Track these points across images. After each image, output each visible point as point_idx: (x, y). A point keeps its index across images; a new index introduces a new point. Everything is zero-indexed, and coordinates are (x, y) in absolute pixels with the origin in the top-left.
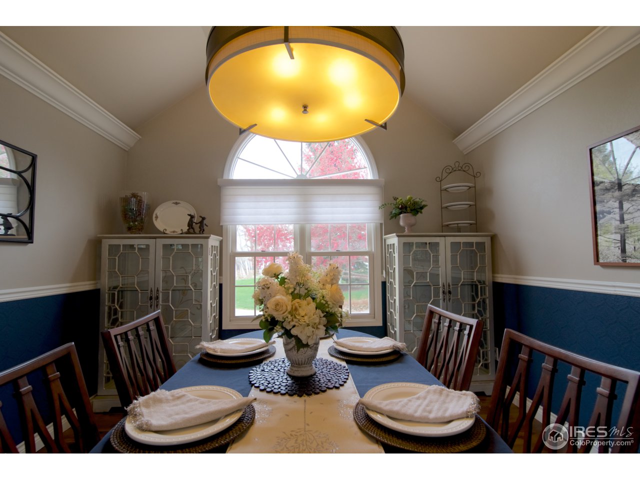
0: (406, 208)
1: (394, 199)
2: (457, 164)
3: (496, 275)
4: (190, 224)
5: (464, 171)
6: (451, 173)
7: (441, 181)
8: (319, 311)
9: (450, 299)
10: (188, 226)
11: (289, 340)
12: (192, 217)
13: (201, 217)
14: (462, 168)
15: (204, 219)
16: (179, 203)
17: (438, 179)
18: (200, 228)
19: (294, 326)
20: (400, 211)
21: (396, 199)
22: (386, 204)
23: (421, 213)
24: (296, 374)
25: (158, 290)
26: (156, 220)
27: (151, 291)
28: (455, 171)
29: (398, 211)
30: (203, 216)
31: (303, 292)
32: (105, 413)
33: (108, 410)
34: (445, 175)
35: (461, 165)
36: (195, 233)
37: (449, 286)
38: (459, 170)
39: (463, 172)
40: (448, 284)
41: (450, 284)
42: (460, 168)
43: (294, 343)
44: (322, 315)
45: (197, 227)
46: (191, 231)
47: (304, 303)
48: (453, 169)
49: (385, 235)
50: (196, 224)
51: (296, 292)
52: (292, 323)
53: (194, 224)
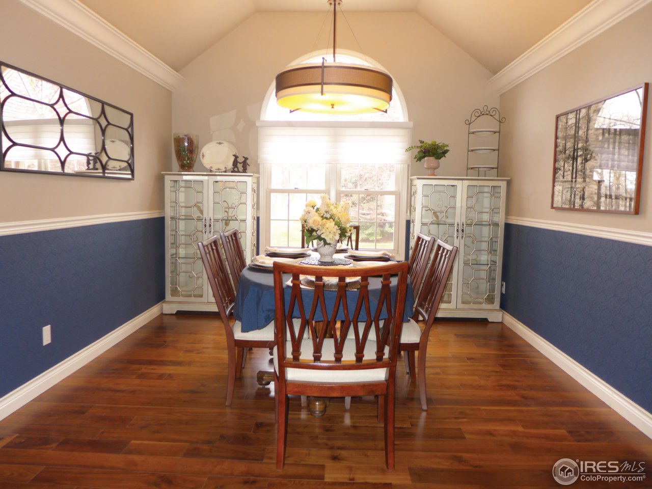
0: (429, 151)
1: (421, 143)
2: (486, 108)
3: (509, 217)
4: (235, 163)
5: (491, 115)
6: (479, 116)
7: (469, 124)
8: (336, 227)
9: (462, 237)
10: (233, 165)
11: (320, 242)
12: (236, 157)
13: (244, 157)
14: (489, 112)
15: (246, 159)
16: (222, 143)
17: (467, 122)
18: (243, 167)
19: (323, 233)
20: (424, 155)
21: (422, 142)
22: (412, 147)
23: (445, 157)
24: (323, 261)
25: (210, 220)
26: (203, 158)
27: (205, 220)
28: (483, 115)
29: (421, 154)
30: (246, 157)
31: (328, 216)
32: (172, 315)
33: (174, 312)
34: (474, 118)
35: (489, 110)
36: (239, 172)
37: (463, 225)
38: (487, 114)
39: (490, 117)
40: (462, 223)
41: (464, 224)
42: (487, 112)
43: (323, 243)
44: (338, 228)
45: (240, 166)
46: (236, 169)
47: (328, 221)
48: (481, 113)
49: (411, 176)
50: (240, 163)
51: (324, 216)
52: (322, 232)
53: (238, 164)
